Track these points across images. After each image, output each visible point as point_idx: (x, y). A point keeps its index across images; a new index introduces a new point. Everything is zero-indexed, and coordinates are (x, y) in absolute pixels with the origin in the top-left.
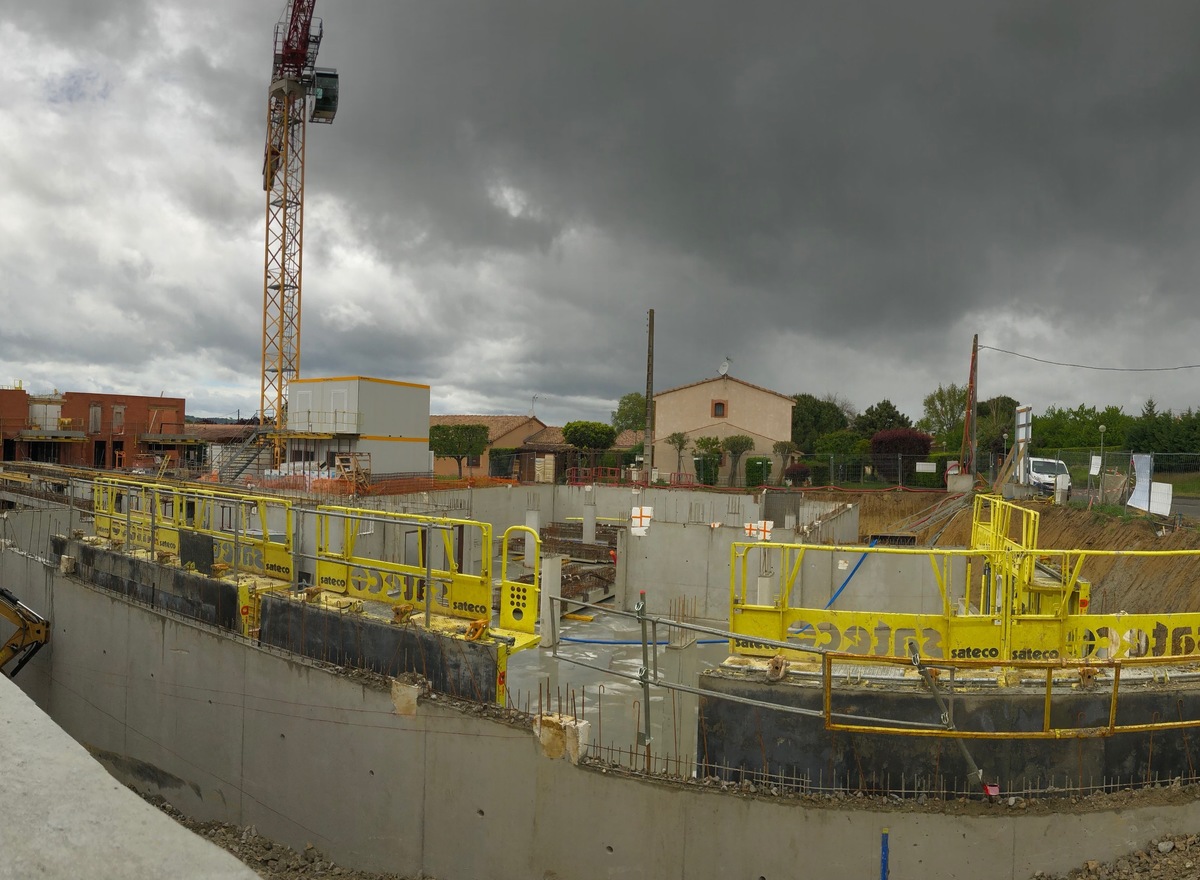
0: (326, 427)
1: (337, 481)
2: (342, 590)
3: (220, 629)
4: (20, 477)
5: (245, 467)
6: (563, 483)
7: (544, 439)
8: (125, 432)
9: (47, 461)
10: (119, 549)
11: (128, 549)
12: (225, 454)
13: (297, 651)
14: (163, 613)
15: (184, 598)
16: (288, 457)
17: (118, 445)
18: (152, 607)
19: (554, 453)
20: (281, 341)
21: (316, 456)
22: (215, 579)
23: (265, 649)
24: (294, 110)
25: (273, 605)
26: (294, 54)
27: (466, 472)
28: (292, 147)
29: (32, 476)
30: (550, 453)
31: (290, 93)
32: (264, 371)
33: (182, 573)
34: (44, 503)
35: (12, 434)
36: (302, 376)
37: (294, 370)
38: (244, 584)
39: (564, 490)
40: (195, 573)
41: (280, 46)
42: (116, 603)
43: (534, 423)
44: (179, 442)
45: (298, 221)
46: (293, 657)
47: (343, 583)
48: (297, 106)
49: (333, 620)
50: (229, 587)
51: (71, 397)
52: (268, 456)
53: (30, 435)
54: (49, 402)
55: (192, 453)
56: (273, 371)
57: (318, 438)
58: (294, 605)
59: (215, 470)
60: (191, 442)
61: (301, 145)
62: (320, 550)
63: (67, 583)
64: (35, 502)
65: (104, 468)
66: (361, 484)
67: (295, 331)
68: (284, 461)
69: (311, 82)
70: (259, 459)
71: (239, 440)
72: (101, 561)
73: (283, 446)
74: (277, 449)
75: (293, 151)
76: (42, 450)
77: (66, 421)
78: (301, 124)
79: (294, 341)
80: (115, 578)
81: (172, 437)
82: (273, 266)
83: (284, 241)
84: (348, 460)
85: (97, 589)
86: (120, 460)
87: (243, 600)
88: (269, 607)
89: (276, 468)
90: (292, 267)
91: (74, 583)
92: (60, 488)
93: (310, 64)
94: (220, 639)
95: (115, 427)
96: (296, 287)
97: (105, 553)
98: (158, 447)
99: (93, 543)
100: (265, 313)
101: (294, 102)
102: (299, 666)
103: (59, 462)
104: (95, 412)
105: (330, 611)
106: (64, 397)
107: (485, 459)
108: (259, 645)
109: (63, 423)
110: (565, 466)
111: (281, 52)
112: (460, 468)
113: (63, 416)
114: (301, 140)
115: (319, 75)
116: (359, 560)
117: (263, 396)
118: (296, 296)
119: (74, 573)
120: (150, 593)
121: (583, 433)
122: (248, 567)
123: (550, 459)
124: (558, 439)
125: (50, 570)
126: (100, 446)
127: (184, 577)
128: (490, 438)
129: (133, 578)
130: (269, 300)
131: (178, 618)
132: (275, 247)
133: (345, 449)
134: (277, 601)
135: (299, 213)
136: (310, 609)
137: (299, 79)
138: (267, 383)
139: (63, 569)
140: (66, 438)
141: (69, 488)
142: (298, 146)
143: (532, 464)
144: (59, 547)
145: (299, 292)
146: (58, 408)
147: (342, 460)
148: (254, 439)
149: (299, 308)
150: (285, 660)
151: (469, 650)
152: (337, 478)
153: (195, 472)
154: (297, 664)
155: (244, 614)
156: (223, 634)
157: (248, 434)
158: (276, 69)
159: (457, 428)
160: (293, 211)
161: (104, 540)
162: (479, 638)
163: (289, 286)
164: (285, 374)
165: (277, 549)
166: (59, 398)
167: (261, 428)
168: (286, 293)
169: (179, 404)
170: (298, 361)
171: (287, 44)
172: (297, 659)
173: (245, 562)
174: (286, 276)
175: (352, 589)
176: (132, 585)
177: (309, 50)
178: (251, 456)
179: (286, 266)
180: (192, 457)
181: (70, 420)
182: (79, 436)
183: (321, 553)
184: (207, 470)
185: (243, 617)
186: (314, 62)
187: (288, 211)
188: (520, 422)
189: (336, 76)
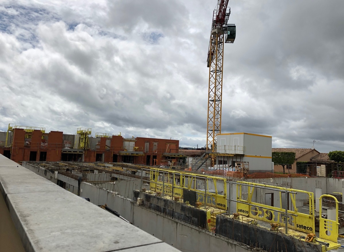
0: (231, 152)
1: (236, 172)
2: (247, 215)
3: (199, 228)
4: (119, 169)
5: (201, 166)
6: (331, 177)
7: (319, 158)
8: (157, 152)
9: (129, 163)
10: (160, 196)
11: (163, 196)
12: (194, 161)
13: (230, 238)
14: (177, 220)
15: (185, 215)
16: (217, 163)
17: (155, 157)
18: (172, 218)
19: (325, 164)
20: (214, 120)
21: (228, 162)
22: (198, 208)
23: (218, 237)
24: (220, 39)
25: (221, 219)
26: (220, 19)
27: (287, 171)
28: (219, 51)
29: (124, 168)
30: (323, 164)
31: (218, 33)
32: (208, 130)
33: (184, 205)
34: (129, 178)
35: (116, 152)
36: (222, 133)
37: (219, 130)
38: (208, 211)
39: (331, 180)
40: (189, 205)
41: (215, 18)
42: (158, 216)
43: (315, 152)
44: (177, 156)
45: (221, 77)
46: (229, 240)
47: (247, 212)
48: (221, 37)
49: (245, 227)
50: (203, 211)
51: (139, 139)
52: (210, 162)
53: (123, 153)
54: (131, 141)
55: (181, 160)
56: (211, 130)
57: (228, 155)
58: (229, 220)
59: (190, 167)
60: (181, 156)
61: (222, 51)
62: (238, 198)
63: (140, 208)
64: (126, 178)
65: (149, 165)
66: (245, 174)
67: (219, 116)
68: (215, 164)
69: (226, 29)
70: (206, 163)
71: (199, 156)
72: (153, 200)
73: (215, 158)
74: (213, 159)
75: (219, 52)
76: (128, 158)
77: (137, 148)
78: (222, 43)
79: (219, 120)
80: (158, 206)
81: (174, 154)
82: (211, 93)
83: (215, 84)
84: (240, 164)
85: (151, 211)
86: (155, 162)
87: (208, 217)
88: (219, 220)
89: (213, 167)
90: (218, 93)
91: (142, 208)
92: (134, 173)
93: (225, 23)
94: (200, 232)
95: (154, 150)
96: (220, 101)
97: (154, 197)
98: (169, 158)
99: (150, 193)
100: (208, 110)
101: (220, 36)
102: (232, 244)
103: (133, 163)
104: (147, 145)
105: (244, 223)
106: (136, 139)
107: (294, 166)
108: (215, 235)
109: (135, 149)
110: (331, 170)
111: (215, 20)
112: (284, 169)
113: (135, 146)
114: (222, 49)
115: (228, 26)
116: (254, 204)
117: (207, 140)
118: (220, 104)
119: (142, 204)
120: (172, 212)
121: (338, 156)
122: (209, 204)
123: (323, 167)
124: (326, 158)
125: (133, 203)
126: (149, 157)
127: (185, 207)
128: (296, 157)
129: (165, 207)
130: (210, 105)
131: (183, 223)
132: (212, 86)
133: (239, 160)
134: (222, 218)
135: (221, 74)
136: (236, 222)
137: (222, 28)
138: (209, 135)
139: (138, 203)
140: (136, 154)
141: (137, 173)
142: (221, 51)
143: (315, 168)
144: (136, 195)
145: (221, 102)
146: (134, 143)
147: (238, 164)
148: (205, 156)
149: (221, 108)
150: (226, 241)
151: (307, 246)
152: (236, 171)
153: (183, 167)
154: (231, 243)
155: (209, 222)
156: (201, 230)
157: (202, 153)
158: (213, 25)
159: (282, 153)
160: (219, 74)
161: (153, 192)
162: (312, 241)
163: (217, 100)
164: (215, 132)
165: (221, 197)
166: (134, 139)
167: (207, 151)
168: (216, 103)
169: (177, 142)
170: (220, 127)
171: (218, 16)
172: (231, 241)
173: (208, 202)
174: (216, 97)
175: (251, 215)
176: (164, 209)
177: (226, 18)
178: (204, 162)
179: (216, 93)
180: (181, 162)
181: (138, 147)
182: (141, 153)
183: (239, 200)
184: (187, 167)
185: (208, 224)
186: (227, 22)
187: (217, 74)
188: (308, 151)
189: (235, 27)
